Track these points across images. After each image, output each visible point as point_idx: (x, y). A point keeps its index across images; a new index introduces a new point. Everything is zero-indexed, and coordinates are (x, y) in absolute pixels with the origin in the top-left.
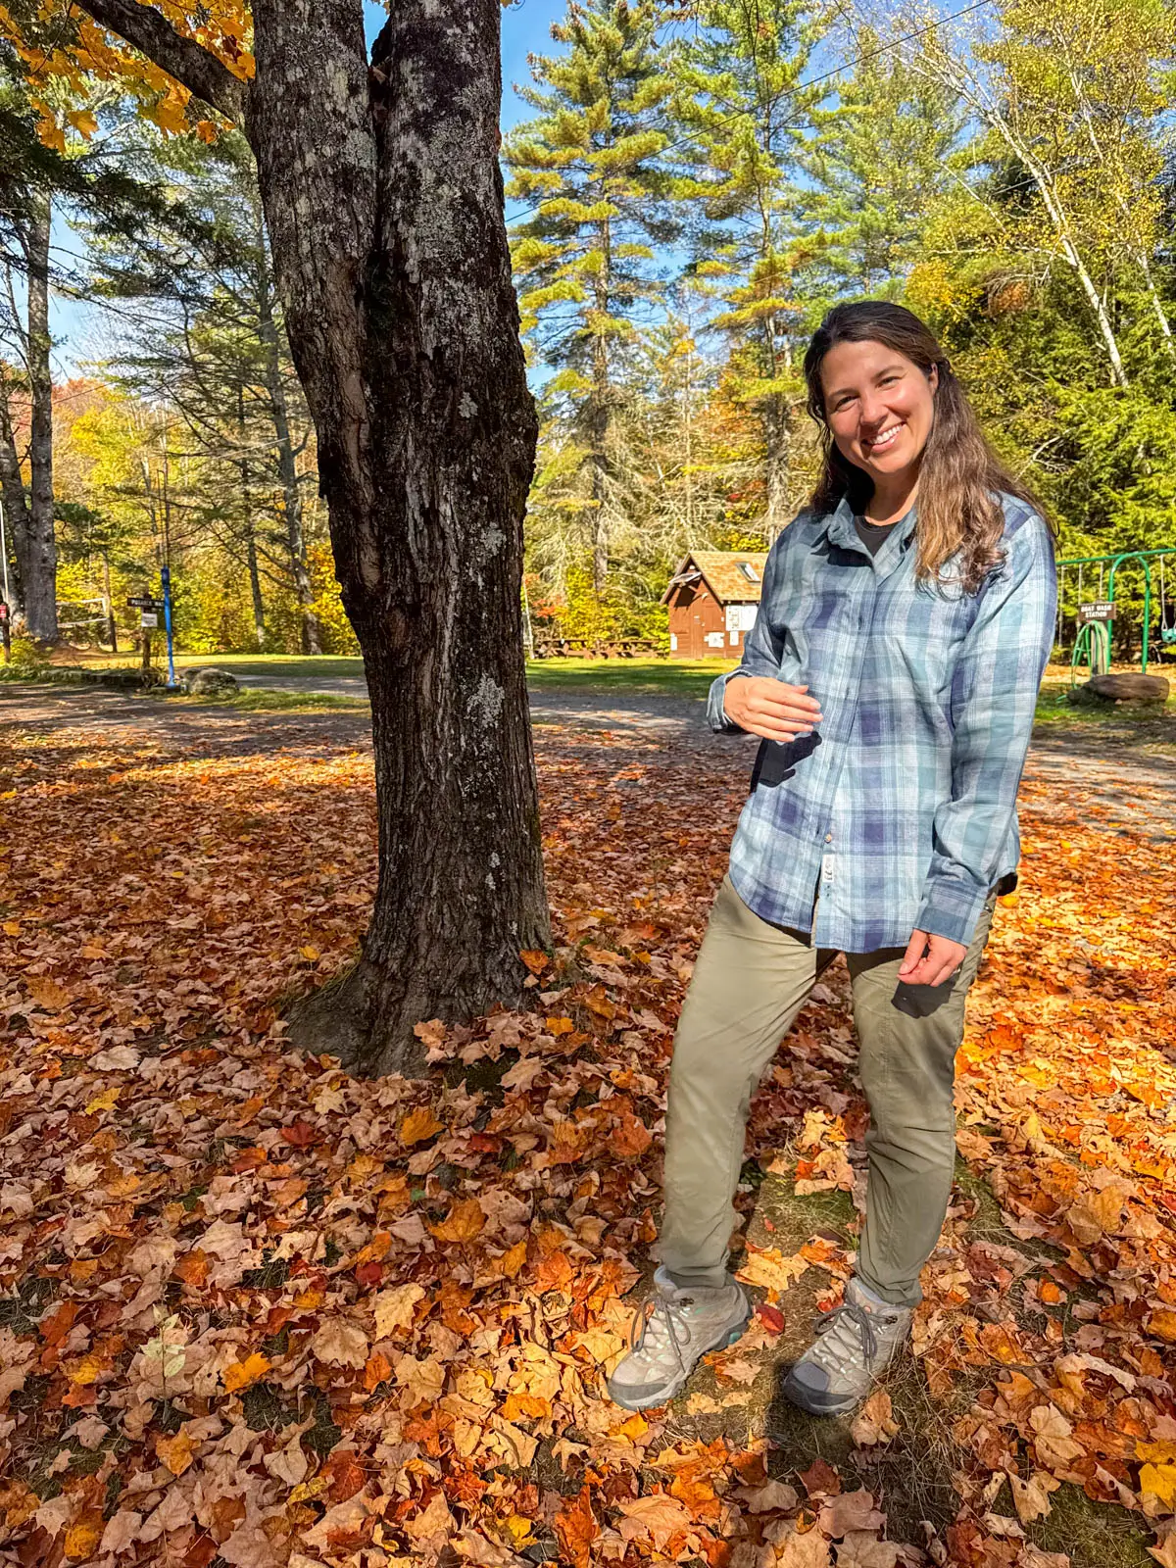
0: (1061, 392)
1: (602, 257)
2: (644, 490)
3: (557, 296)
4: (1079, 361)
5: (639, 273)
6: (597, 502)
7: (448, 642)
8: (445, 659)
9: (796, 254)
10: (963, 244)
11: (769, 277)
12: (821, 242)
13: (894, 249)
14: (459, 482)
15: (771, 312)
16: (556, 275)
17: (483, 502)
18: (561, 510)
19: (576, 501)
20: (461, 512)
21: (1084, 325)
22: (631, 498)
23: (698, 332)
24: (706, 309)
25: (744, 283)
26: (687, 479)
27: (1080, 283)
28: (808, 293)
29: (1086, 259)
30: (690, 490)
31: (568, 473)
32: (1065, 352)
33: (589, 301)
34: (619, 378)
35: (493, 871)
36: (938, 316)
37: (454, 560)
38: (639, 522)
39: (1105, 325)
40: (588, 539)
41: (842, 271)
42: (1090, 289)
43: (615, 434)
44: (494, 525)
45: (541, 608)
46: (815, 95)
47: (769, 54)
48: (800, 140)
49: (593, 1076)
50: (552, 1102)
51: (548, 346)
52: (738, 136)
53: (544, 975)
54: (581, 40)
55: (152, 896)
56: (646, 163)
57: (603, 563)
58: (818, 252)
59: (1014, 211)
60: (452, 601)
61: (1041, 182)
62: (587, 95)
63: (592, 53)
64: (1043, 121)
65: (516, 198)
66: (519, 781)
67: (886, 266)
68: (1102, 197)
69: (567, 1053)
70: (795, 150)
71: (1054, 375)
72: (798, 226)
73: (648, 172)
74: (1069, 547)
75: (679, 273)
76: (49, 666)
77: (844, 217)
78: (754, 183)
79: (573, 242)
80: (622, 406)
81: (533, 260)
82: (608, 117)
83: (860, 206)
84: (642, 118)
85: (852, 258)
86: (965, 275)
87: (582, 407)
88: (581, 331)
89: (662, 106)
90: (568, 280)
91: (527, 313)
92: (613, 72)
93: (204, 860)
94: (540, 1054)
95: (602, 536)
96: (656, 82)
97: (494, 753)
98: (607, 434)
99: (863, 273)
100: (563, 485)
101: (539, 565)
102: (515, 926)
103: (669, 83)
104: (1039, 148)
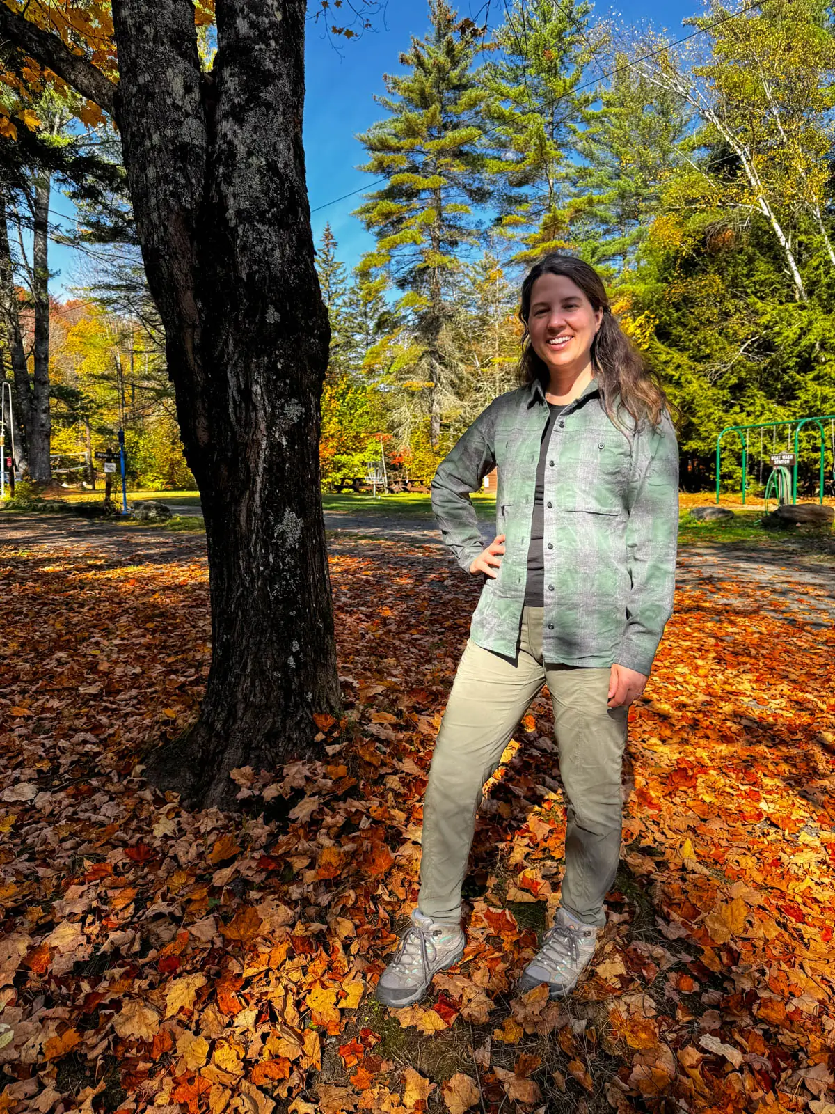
0: (760, 305)
1: (434, 213)
2: (465, 374)
3: (402, 241)
4: (772, 284)
5: (462, 223)
6: (432, 384)
7: (259, 486)
8: (257, 497)
9: (572, 210)
10: (691, 202)
11: (553, 227)
12: (590, 202)
13: (643, 205)
14: (268, 369)
16: (403, 226)
17: (286, 384)
18: (406, 390)
19: (418, 383)
20: (268, 391)
21: (775, 258)
22: (456, 381)
23: (504, 265)
24: (509, 248)
25: (536, 230)
26: (496, 367)
27: (773, 229)
28: (581, 237)
29: (777, 213)
30: (498, 375)
31: (411, 363)
32: (763, 277)
33: (426, 243)
34: (449, 297)
35: (293, 653)
36: (672, 254)
38: (460, 396)
39: (791, 259)
40: (426, 409)
41: (605, 221)
42: (780, 233)
43: (445, 337)
44: (294, 400)
45: (394, 457)
46: (586, 101)
47: (552, 71)
48: (575, 131)
49: (357, 811)
50: (323, 831)
51: (398, 276)
52: (532, 127)
53: (331, 732)
54: (421, 64)
55: (72, 669)
56: (466, 148)
57: (436, 426)
58: (588, 208)
59: (724, 179)
60: (262, 455)
61: (743, 158)
62: (425, 101)
63: (427, 72)
64: (744, 116)
65: (375, 173)
66: (315, 587)
67: (636, 218)
68: (786, 168)
69: (340, 792)
70: (571, 139)
71: (755, 294)
72: (574, 190)
73: (467, 154)
74: (767, 415)
75: (491, 224)
76: (40, 500)
77: (607, 185)
78: (543, 161)
79: (415, 203)
80: (450, 317)
81: (387, 215)
82: (439, 117)
83: (618, 176)
84: (464, 117)
85: (611, 213)
86: (691, 225)
87: (422, 318)
88: (421, 265)
89: (478, 109)
90: (412, 229)
91: (383, 252)
92: (443, 86)
93: (118, 642)
94: (319, 793)
95: (435, 407)
96: (473, 93)
97: (296, 567)
98: (440, 336)
99: (620, 223)
100: (409, 372)
101: (391, 428)
102: (310, 695)
103: (483, 93)
104: (741, 134)
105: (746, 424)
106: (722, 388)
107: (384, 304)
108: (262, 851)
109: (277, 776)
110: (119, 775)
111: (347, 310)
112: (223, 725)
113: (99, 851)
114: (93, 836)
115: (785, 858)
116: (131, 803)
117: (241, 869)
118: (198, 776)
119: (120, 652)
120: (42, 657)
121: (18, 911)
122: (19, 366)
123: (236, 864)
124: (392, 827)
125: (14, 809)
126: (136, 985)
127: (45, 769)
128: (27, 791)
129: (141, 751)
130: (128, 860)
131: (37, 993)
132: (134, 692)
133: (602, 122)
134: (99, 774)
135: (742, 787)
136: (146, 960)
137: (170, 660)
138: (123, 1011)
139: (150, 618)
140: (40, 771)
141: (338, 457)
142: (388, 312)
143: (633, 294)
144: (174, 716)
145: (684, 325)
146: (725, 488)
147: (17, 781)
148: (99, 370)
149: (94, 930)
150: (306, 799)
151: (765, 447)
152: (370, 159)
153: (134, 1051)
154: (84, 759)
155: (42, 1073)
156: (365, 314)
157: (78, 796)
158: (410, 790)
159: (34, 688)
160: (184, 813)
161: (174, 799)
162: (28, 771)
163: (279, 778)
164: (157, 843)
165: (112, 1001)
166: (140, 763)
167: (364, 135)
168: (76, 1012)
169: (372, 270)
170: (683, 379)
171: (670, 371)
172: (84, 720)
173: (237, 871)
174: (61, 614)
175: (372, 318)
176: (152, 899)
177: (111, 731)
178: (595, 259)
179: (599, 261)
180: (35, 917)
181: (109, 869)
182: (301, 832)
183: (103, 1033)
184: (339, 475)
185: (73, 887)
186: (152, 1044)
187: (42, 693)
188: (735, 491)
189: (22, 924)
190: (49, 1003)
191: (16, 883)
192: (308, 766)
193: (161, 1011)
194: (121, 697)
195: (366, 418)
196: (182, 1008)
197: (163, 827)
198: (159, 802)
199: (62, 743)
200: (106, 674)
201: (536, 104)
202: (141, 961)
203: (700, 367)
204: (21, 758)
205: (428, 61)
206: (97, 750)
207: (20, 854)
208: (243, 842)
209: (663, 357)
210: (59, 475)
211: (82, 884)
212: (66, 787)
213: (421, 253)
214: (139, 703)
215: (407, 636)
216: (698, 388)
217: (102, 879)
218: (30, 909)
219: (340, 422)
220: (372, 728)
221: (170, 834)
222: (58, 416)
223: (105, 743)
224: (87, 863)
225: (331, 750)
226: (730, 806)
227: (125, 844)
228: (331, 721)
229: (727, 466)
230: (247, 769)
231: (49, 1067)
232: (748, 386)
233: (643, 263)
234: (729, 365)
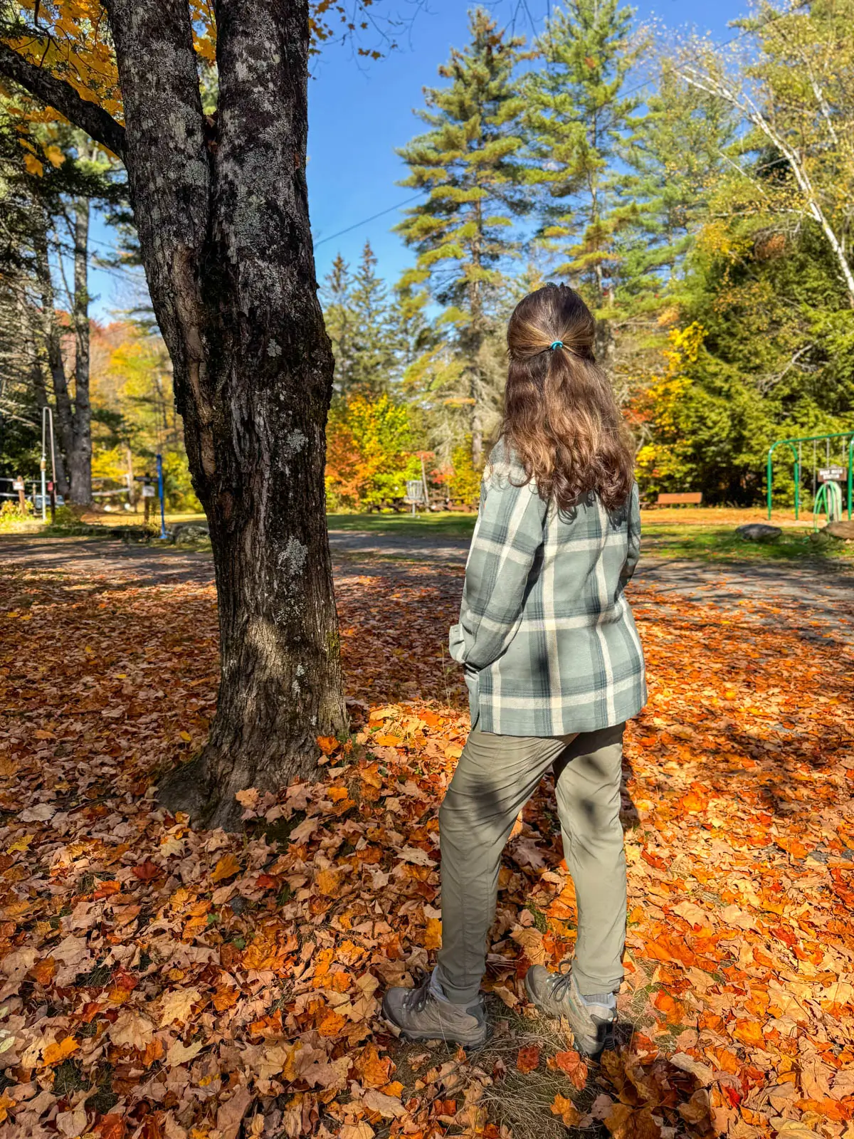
0: (812, 313)
1: (476, 227)
3: (444, 256)
4: (825, 290)
5: (502, 237)
6: (472, 401)
7: (263, 515)
8: (261, 526)
9: (616, 220)
10: (738, 208)
11: (596, 238)
12: (634, 210)
13: (689, 213)
14: (270, 401)
15: (599, 262)
16: (443, 241)
18: (446, 407)
19: (458, 400)
20: (271, 422)
21: (829, 264)
22: (498, 397)
24: (551, 260)
25: (579, 241)
27: (824, 234)
28: (627, 246)
29: (829, 218)
31: (452, 380)
32: (815, 284)
33: (467, 257)
34: (490, 312)
35: (297, 678)
36: (721, 262)
37: (266, 457)
39: (844, 264)
40: (466, 426)
41: (650, 230)
42: (831, 236)
43: (486, 352)
45: (435, 475)
46: (628, 107)
47: (595, 80)
48: (617, 139)
49: (355, 832)
50: (322, 851)
51: (438, 291)
52: (574, 137)
53: (334, 755)
54: (459, 76)
55: (97, 693)
56: (506, 160)
57: (478, 443)
58: (632, 217)
59: (773, 184)
60: (265, 485)
61: (793, 163)
62: (464, 114)
63: (467, 85)
64: (793, 119)
65: (414, 187)
66: (320, 612)
67: (683, 226)
68: (838, 172)
69: (339, 814)
70: (614, 147)
71: (806, 301)
72: (619, 200)
73: (508, 165)
74: (821, 426)
75: (532, 236)
76: (80, 524)
77: (653, 193)
78: (585, 171)
79: (456, 217)
80: (492, 332)
81: (426, 231)
82: (479, 129)
83: (664, 183)
84: (505, 128)
85: (658, 222)
86: (739, 231)
87: (464, 333)
88: (461, 280)
89: (518, 119)
90: (452, 243)
91: (423, 267)
92: (483, 98)
93: (145, 666)
94: (320, 815)
95: (477, 424)
96: (512, 104)
97: (300, 594)
98: (481, 351)
99: (667, 231)
100: (450, 388)
101: (433, 446)
102: (314, 719)
103: (522, 103)
104: (790, 137)
105: (799, 437)
106: (774, 399)
107: (425, 321)
108: (261, 871)
109: (280, 798)
110: (134, 796)
111: (388, 327)
112: (231, 748)
113: (108, 870)
114: (104, 855)
115: (786, 883)
116: (142, 823)
117: (240, 887)
118: (208, 797)
119: (144, 676)
120: (69, 681)
121: (28, 926)
122: (61, 390)
123: (236, 883)
124: (389, 849)
125: (30, 829)
126: (134, 997)
127: (64, 791)
128: (45, 812)
129: (155, 774)
130: (135, 879)
131: (42, 1003)
132: (155, 716)
133: (647, 128)
134: (114, 795)
135: (753, 812)
136: (145, 973)
137: (194, 683)
138: (118, 1021)
139: (178, 642)
140: (58, 793)
141: (379, 476)
142: (429, 329)
143: (680, 305)
144: (189, 739)
145: (732, 335)
146: (777, 504)
147: (36, 802)
148: (140, 392)
149: (98, 944)
150: (307, 820)
151: (819, 460)
152: (409, 173)
153: (128, 1058)
154: (101, 781)
155: (40, 1077)
156: (406, 331)
157: (93, 817)
158: (410, 812)
159: (59, 712)
160: (191, 834)
161: (184, 818)
162: (48, 793)
163: (282, 799)
164: (164, 862)
165: (110, 1011)
166: (154, 785)
167: (403, 149)
168: (76, 1022)
169: (413, 286)
170: (733, 390)
171: (718, 383)
172: (104, 743)
173: (237, 890)
174: (92, 639)
175: (412, 335)
176: (154, 916)
177: (129, 754)
178: (641, 269)
179: (645, 272)
180: (44, 931)
181: (117, 886)
182: (300, 852)
183: (99, 1041)
184: (379, 495)
185: (80, 904)
186: (145, 1052)
187: (67, 717)
188: (788, 506)
189: (31, 938)
190: (51, 1013)
191: (29, 899)
192: (310, 789)
193: (155, 1022)
194: (142, 720)
195: (407, 436)
196: (176, 1020)
197: (170, 845)
198: (169, 822)
199: (82, 765)
200: (130, 698)
201: (579, 112)
202: (141, 975)
203: (750, 378)
204: (41, 780)
205: (467, 73)
206: (113, 772)
207: (34, 872)
208: (244, 861)
209: (712, 369)
210: (102, 497)
211: (91, 901)
212: (83, 808)
213: (462, 267)
214: (159, 726)
215: (431, 659)
216: (749, 399)
217: (108, 896)
218: (39, 923)
219: (380, 442)
220: (378, 751)
221: (177, 854)
222: (99, 440)
223: (121, 765)
224: (97, 881)
225: (333, 772)
226: (739, 831)
227: (134, 863)
228: (335, 745)
229: (781, 481)
230: (253, 792)
231: (48, 1072)
232: (801, 397)
233: (690, 273)
234: (780, 376)
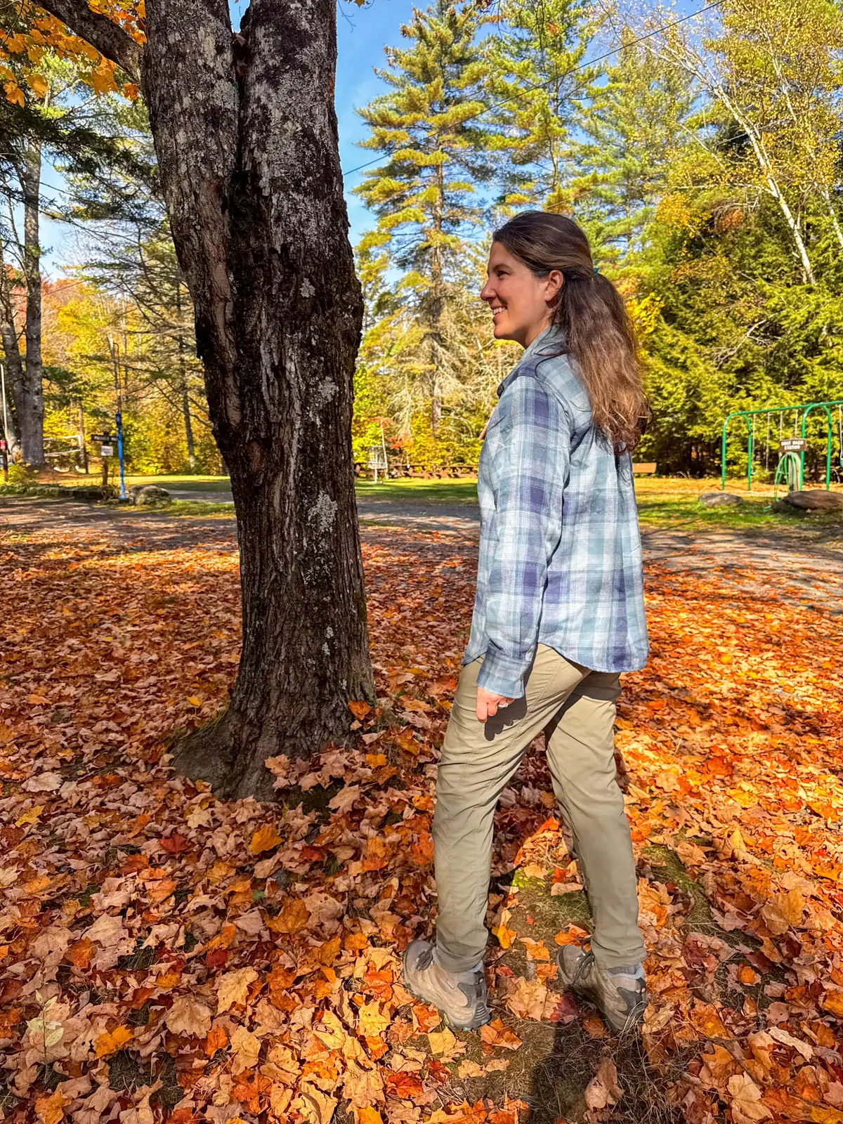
0: (767, 288)
1: (438, 191)
2: (468, 358)
3: (405, 219)
4: (780, 265)
5: (464, 202)
6: (433, 367)
7: (293, 467)
8: (291, 480)
9: (577, 190)
10: (697, 181)
11: (557, 207)
12: (595, 180)
13: (647, 185)
14: (302, 345)
16: (404, 204)
17: (320, 361)
18: (408, 372)
19: (419, 366)
20: (303, 368)
21: (783, 239)
22: (458, 364)
26: (499, 350)
27: (781, 210)
28: (587, 216)
29: (785, 193)
30: (501, 358)
31: (413, 345)
32: (770, 259)
33: (428, 222)
34: (450, 278)
35: (328, 640)
36: (679, 235)
37: (297, 405)
38: (462, 379)
39: (799, 240)
40: (427, 393)
41: (610, 201)
42: (788, 214)
43: (447, 317)
44: (328, 378)
45: (394, 441)
46: (591, 76)
47: (558, 47)
48: (579, 108)
49: (400, 800)
50: (366, 821)
51: (399, 255)
52: (537, 104)
53: (367, 720)
54: (423, 36)
55: (85, 656)
56: (469, 124)
57: (438, 411)
58: (593, 188)
59: (733, 158)
60: (296, 436)
61: (753, 138)
62: (427, 75)
63: (430, 46)
64: (754, 94)
65: (376, 149)
66: (349, 572)
67: (641, 198)
68: (796, 148)
69: (380, 782)
70: (576, 115)
71: (762, 276)
72: (578, 169)
73: (470, 130)
74: (773, 399)
75: (493, 203)
76: (36, 484)
77: (611, 163)
78: (547, 139)
79: (417, 181)
80: (452, 298)
81: (388, 193)
82: (442, 91)
83: (623, 155)
84: (467, 92)
85: (617, 193)
86: (698, 204)
88: (423, 245)
89: (481, 83)
90: (413, 207)
91: (384, 231)
92: (445, 60)
93: (130, 628)
94: (359, 782)
95: (437, 391)
96: (475, 67)
97: (329, 551)
98: (441, 318)
99: (625, 203)
100: (410, 354)
101: (392, 411)
102: (345, 683)
103: (485, 67)
104: (751, 113)
105: (752, 409)
106: (728, 372)
107: (384, 285)
108: (303, 842)
109: (314, 765)
110: (146, 764)
112: (257, 713)
113: (132, 843)
114: (125, 826)
115: (830, 847)
116: (160, 793)
117: (283, 860)
118: (230, 765)
119: (132, 639)
120: (53, 644)
121: (54, 904)
122: (11, 347)
123: (277, 856)
125: (40, 800)
126: (184, 980)
127: (68, 759)
128: (51, 781)
129: (167, 740)
130: (163, 852)
131: (82, 989)
132: (152, 679)
133: (607, 98)
134: (125, 764)
135: (778, 776)
136: (192, 954)
138: (174, 1007)
139: (160, 605)
140: (63, 761)
142: (389, 293)
143: (638, 276)
144: (198, 703)
145: (689, 307)
146: (731, 474)
147: (40, 771)
148: (91, 350)
149: (136, 923)
150: (346, 789)
151: (771, 432)
152: (371, 134)
153: (188, 1047)
154: (109, 748)
155: (94, 1071)
157: (105, 787)
159: (48, 676)
160: (218, 804)
161: (206, 789)
162: (51, 761)
163: (316, 767)
164: (193, 834)
165: (162, 996)
166: (169, 752)
167: (365, 109)
168: (124, 1009)
169: (372, 249)
170: (689, 361)
171: (675, 354)
172: (104, 708)
173: (279, 863)
174: (67, 600)
175: (371, 299)
176: (193, 892)
177: (133, 720)
178: (599, 240)
179: (604, 242)
180: (73, 910)
181: (145, 860)
182: (344, 822)
183: (155, 1030)
185: (109, 880)
186: (206, 1040)
187: (57, 681)
188: (740, 477)
189: (60, 917)
190: (95, 999)
191: (49, 874)
192: (346, 754)
193: (213, 1006)
194: (139, 684)
195: (366, 402)
196: (234, 1004)
197: (197, 818)
198: (191, 791)
199: (84, 731)
200: (122, 661)
201: (542, 79)
202: (188, 956)
203: (706, 350)
204: (42, 747)
205: (430, 34)
206: (120, 738)
207: (49, 846)
208: (284, 832)
209: (669, 340)
210: (51, 458)
211: (118, 876)
212: (92, 777)
214: (160, 690)
216: (704, 371)
217: (139, 871)
218: (66, 902)
220: (407, 716)
221: (205, 825)
222: (50, 398)
223: (128, 731)
224: (121, 855)
225: (368, 738)
226: (769, 795)
227: (159, 835)
228: (366, 710)
229: (733, 452)
230: (282, 759)
231: (101, 1065)
232: (755, 370)
233: (648, 245)
234: (736, 349)
